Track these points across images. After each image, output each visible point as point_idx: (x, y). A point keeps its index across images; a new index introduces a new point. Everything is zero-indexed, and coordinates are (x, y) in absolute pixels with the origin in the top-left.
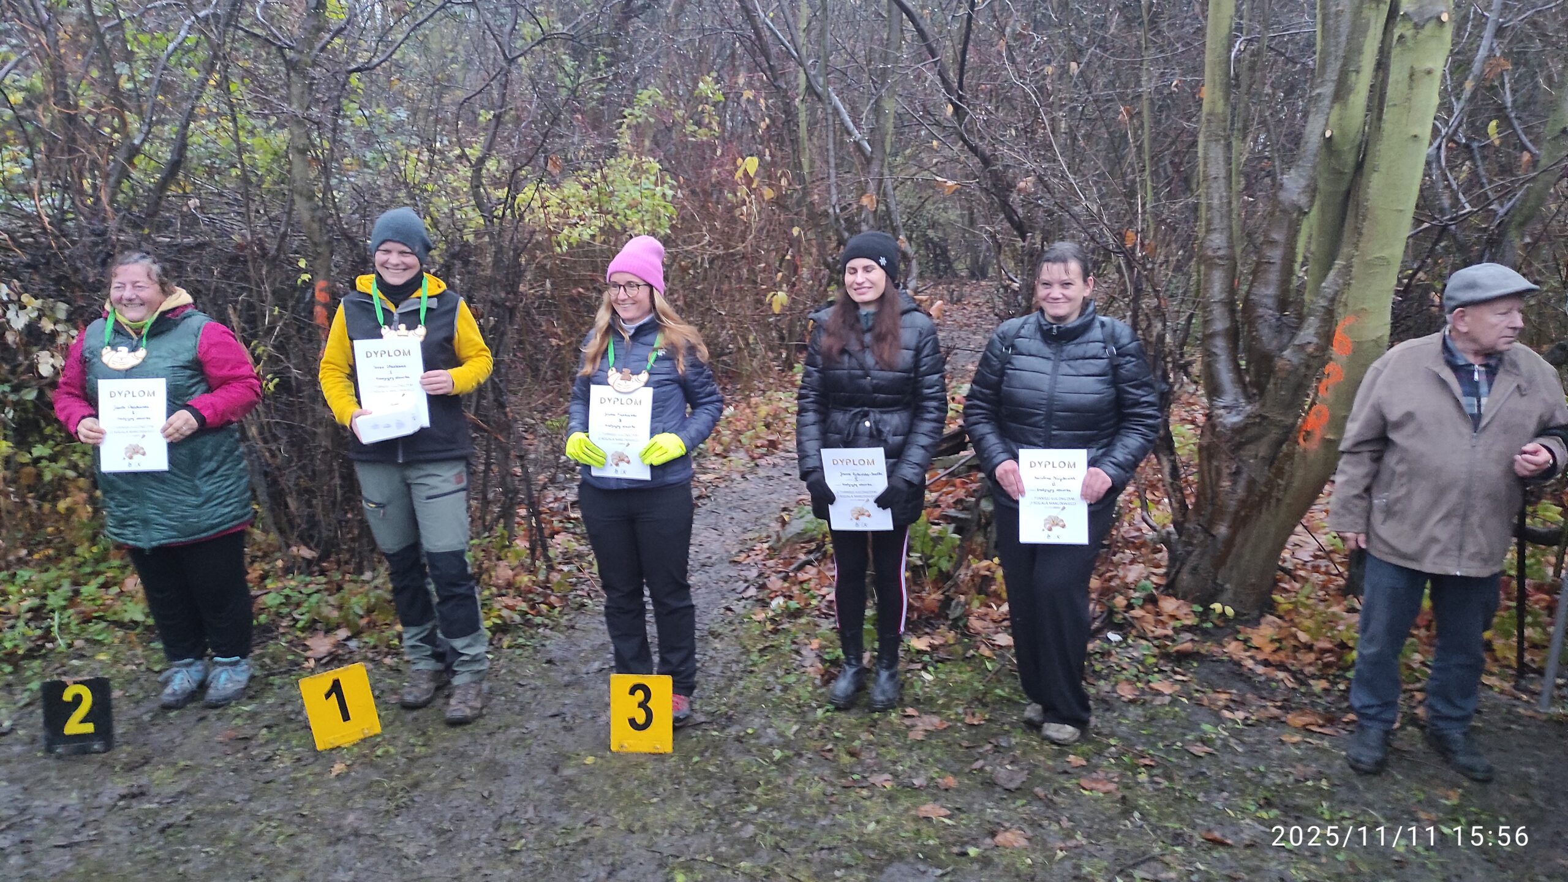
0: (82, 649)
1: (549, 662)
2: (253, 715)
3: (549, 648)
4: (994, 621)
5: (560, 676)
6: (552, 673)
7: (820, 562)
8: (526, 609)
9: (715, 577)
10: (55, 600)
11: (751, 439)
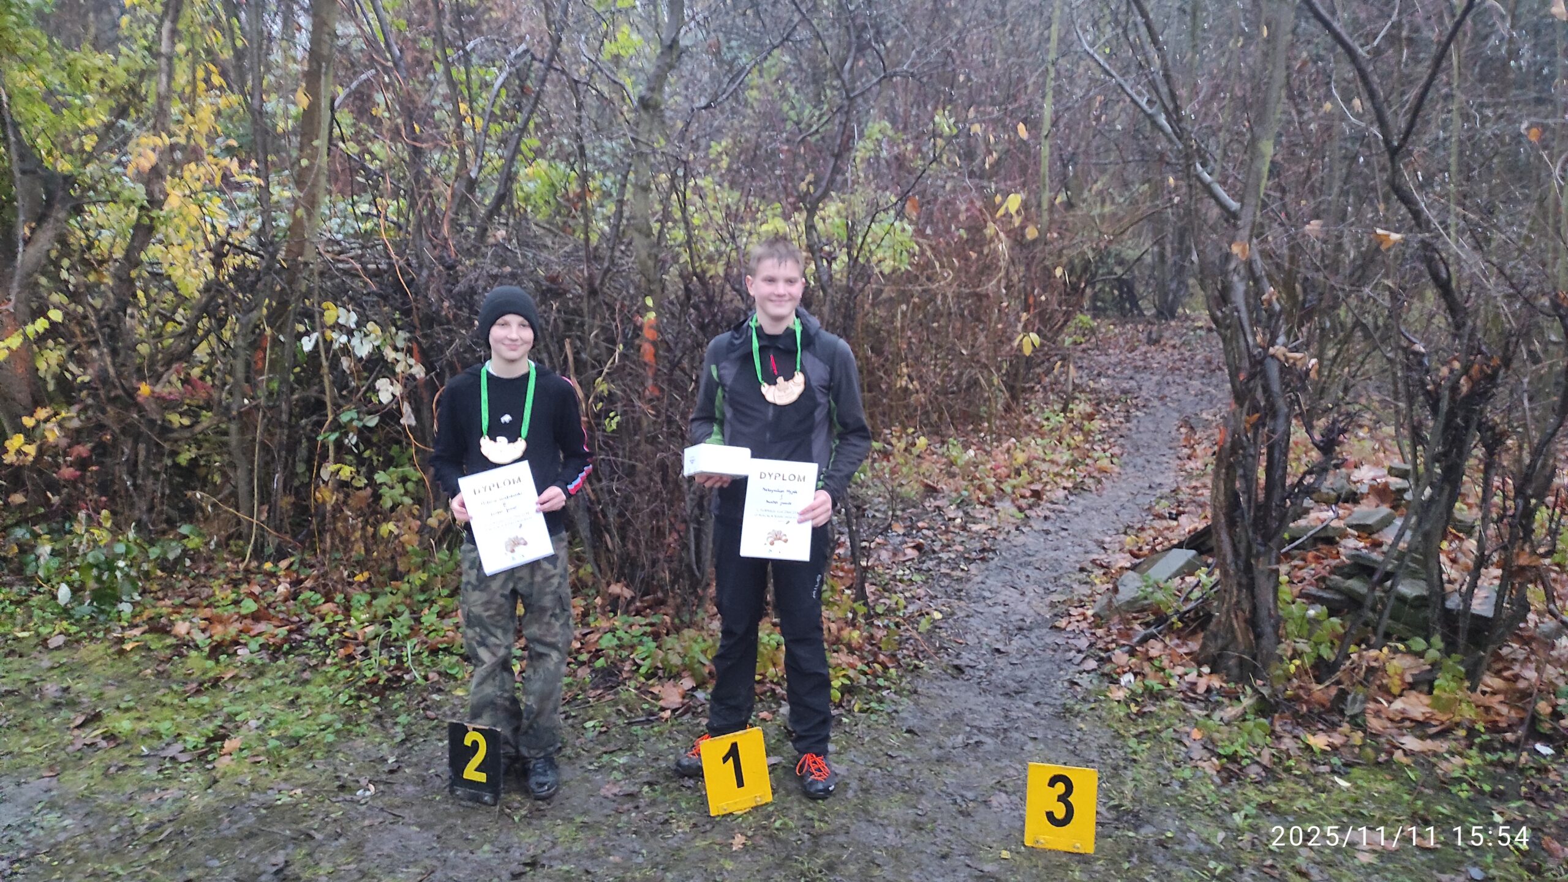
0: (438, 682)
1: (909, 731)
2: (628, 770)
3: (903, 715)
4: (1391, 720)
5: (926, 747)
6: (917, 746)
7: (1165, 636)
8: (866, 669)
9: (1040, 644)
10: (398, 628)
11: (1014, 488)
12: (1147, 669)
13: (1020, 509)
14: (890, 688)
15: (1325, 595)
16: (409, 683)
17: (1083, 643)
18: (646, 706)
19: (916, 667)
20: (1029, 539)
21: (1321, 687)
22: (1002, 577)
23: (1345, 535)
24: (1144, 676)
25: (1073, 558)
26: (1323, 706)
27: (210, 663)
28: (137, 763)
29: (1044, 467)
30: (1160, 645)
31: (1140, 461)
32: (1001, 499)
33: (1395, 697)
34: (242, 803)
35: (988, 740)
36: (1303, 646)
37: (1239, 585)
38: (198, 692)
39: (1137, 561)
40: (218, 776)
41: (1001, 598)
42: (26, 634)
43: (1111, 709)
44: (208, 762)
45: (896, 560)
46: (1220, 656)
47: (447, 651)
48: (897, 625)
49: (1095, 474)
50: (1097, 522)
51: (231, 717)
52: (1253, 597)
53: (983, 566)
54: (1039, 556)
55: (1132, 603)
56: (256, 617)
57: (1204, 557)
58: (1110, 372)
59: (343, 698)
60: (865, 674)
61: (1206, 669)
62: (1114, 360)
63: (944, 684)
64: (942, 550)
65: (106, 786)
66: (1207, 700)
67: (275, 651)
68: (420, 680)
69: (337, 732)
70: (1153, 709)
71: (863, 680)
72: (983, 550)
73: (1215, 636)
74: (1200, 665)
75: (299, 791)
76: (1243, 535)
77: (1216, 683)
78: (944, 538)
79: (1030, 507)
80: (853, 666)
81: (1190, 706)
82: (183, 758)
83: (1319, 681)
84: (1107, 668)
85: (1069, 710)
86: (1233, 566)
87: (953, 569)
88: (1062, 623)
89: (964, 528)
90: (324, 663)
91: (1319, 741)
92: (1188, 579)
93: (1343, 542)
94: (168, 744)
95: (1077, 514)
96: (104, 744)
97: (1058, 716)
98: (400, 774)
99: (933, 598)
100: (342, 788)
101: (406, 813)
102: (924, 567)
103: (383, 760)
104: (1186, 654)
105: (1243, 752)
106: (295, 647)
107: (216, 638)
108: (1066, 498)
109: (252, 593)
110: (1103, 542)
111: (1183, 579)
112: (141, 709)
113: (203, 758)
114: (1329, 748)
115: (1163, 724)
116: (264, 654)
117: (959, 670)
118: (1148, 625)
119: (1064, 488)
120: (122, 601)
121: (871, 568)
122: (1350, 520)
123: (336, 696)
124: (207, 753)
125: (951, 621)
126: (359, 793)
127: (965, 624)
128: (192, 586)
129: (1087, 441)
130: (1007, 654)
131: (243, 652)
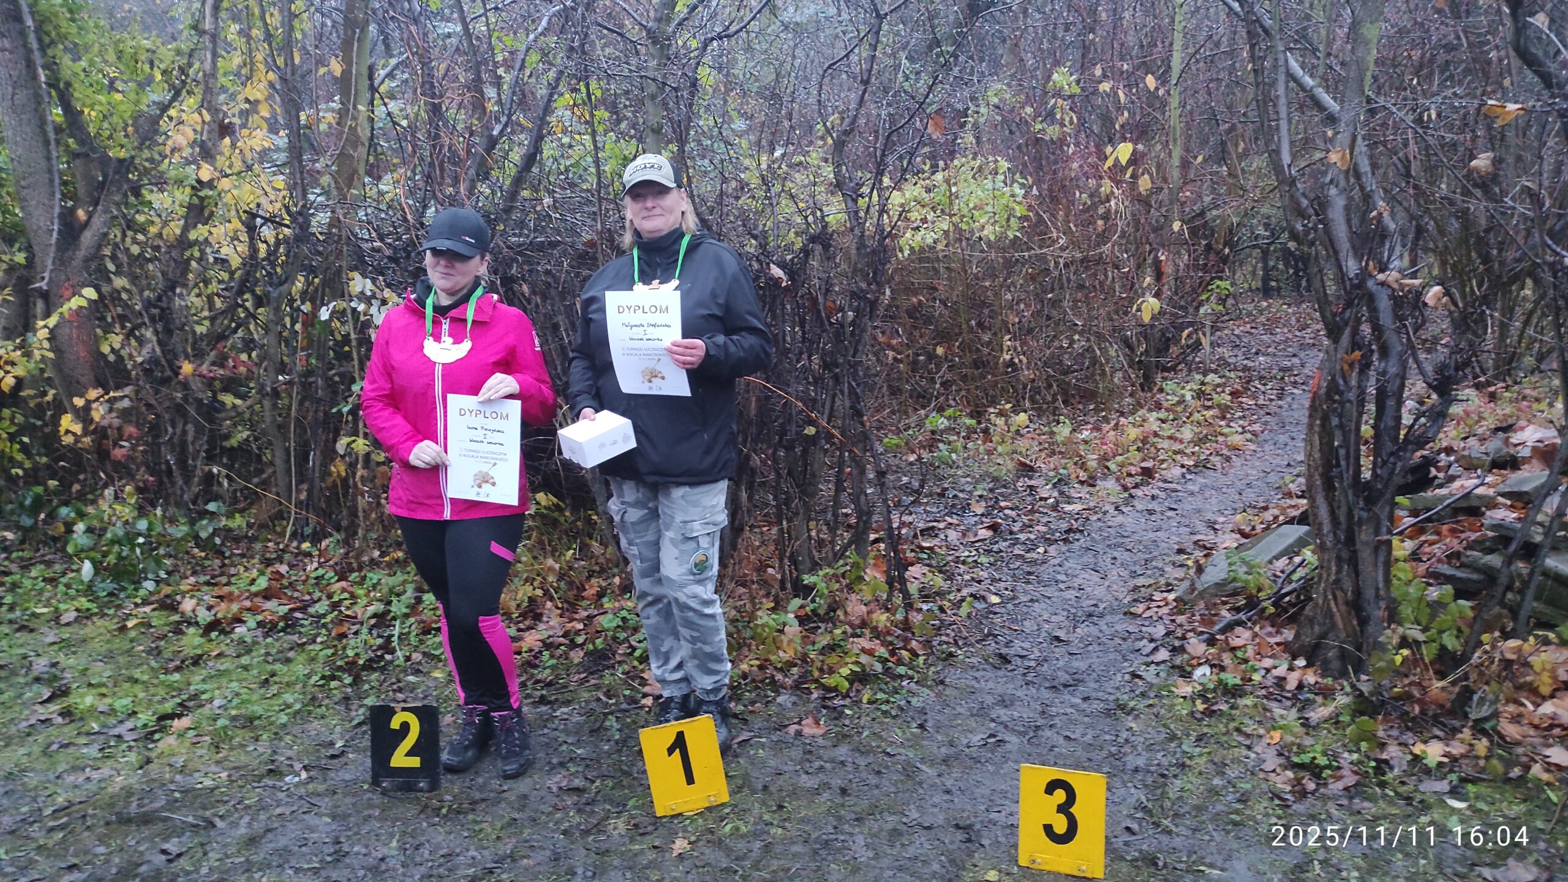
0: (420, 663)
1: (919, 726)
2: (585, 762)
4: (1536, 727)
5: (935, 745)
6: (925, 743)
7: (1254, 624)
8: (886, 655)
9: (1108, 631)
10: (398, 608)
11: (1121, 465)
12: (1227, 659)
13: (1125, 488)
14: (911, 678)
16: (392, 662)
17: (1159, 631)
18: (627, 692)
19: (951, 655)
20: (1129, 520)
21: (1440, 684)
22: (1085, 559)
23: (1492, 505)
24: (1223, 669)
25: (1174, 539)
26: (1442, 706)
27: (198, 640)
28: (83, 740)
29: (1165, 444)
30: (1247, 634)
31: (1283, 438)
32: (1105, 477)
33: (1544, 698)
34: (162, 785)
35: (1013, 739)
36: (1415, 633)
37: (1339, 559)
38: (178, 669)
39: (1243, 541)
40: (153, 755)
41: (1078, 581)
42: (45, 610)
43: (1173, 706)
44: (154, 741)
45: (965, 541)
46: (1318, 645)
48: (943, 609)
49: (1225, 452)
50: (1214, 501)
51: (195, 697)
52: (1357, 574)
53: (1064, 548)
54: (1136, 537)
55: (1220, 585)
56: (267, 595)
58: (1271, 350)
60: (884, 661)
61: (1301, 662)
62: (1278, 338)
63: (978, 674)
64: (1021, 531)
65: (42, 764)
66: (1296, 697)
67: (269, 628)
68: (401, 661)
69: (296, 714)
70: (1224, 707)
71: (880, 667)
72: (1069, 531)
73: (1312, 622)
74: (1294, 658)
75: (224, 775)
76: (1343, 500)
77: (1311, 678)
78: (1025, 519)
79: (1136, 486)
80: (870, 653)
81: (1273, 705)
82: (129, 737)
83: (1441, 675)
84: (1179, 660)
85: (1122, 707)
86: (1331, 537)
87: (1028, 551)
88: (1140, 608)
89: (1055, 508)
90: (314, 642)
91: (1434, 752)
92: (1296, 560)
93: (1488, 513)
94: (121, 722)
95: (1192, 494)
96: (60, 720)
97: (1108, 713)
98: (343, 760)
99: (994, 580)
100: (272, 772)
101: (325, 803)
102: (995, 548)
103: (332, 744)
104: (1278, 644)
105: (1322, 761)
106: (289, 624)
107: (220, 615)
108: (1183, 476)
109: (278, 572)
110: (1215, 523)
111: (1291, 558)
112: (110, 685)
113: (149, 737)
114: (1446, 760)
115: (1232, 725)
116: (259, 632)
117: (1005, 659)
118: (1238, 610)
119: (1183, 466)
120: (146, 579)
121: (931, 549)
122: (1503, 488)
123: (309, 676)
124: (155, 732)
125: (1010, 606)
126: (287, 779)
127: (1025, 609)
128: (224, 565)
129: (1223, 418)
130: (1067, 643)
131: (240, 630)
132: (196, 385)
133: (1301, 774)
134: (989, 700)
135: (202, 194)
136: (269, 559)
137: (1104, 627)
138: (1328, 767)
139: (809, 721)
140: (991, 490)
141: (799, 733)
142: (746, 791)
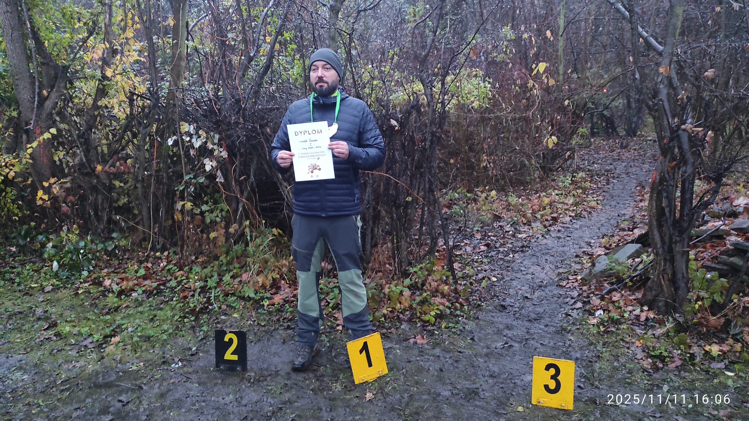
0: (226, 310)
1: (471, 339)
5: (480, 348)
6: (475, 347)
7: (622, 290)
8: (450, 305)
9: (550, 294)
10: (211, 283)
11: (542, 216)
12: (611, 307)
13: (545, 227)
14: (463, 316)
15: (717, 266)
16: (212, 310)
17: (575, 294)
18: (329, 324)
19: (479, 305)
20: (549, 241)
21: (715, 318)
22: (532, 260)
23: (729, 234)
24: (609, 311)
25: (573, 250)
26: (716, 328)
27: (116, 300)
28: (68, 348)
29: (560, 206)
30: (619, 295)
31: (613, 203)
32: (535, 221)
34: (112, 369)
35: (516, 345)
36: (703, 294)
37: (665, 260)
38: (107, 313)
39: (608, 251)
40: (105, 355)
41: (531, 271)
42: (36, 285)
43: (589, 329)
44: (102, 348)
45: (475, 251)
46: (654, 300)
47: (233, 294)
48: (471, 284)
49: (588, 209)
50: (587, 232)
51: (119, 326)
52: (673, 267)
53: (522, 255)
54: (554, 250)
55: (603, 272)
56: (145, 277)
57: (646, 248)
58: (599, 161)
59: (176, 317)
60: (450, 308)
61: (646, 308)
62: (601, 156)
63: (494, 314)
64: (500, 247)
65: (51, 359)
66: (646, 324)
67: (149, 293)
68: (217, 309)
69: (170, 334)
70: (613, 329)
71: (448, 311)
72: (523, 247)
73: (651, 289)
74: (642, 306)
75: (142, 364)
76: (667, 232)
77: (651, 315)
78: (502, 241)
79: (550, 226)
80: (443, 305)
81: (636, 328)
82: (90, 346)
83: (714, 315)
84: (588, 307)
85: (565, 329)
86: (661, 250)
87: (505, 256)
88: (564, 283)
89: (514, 236)
90: (172, 300)
91: (715, 349)
92: (636, 260)
93: (728, 238)
94: (85, 339)
95: (576, 229)
96: (55, 338)
97: (558, 332)
98: (197, 356)
99: (492, 270)
100: (164, 363)
101: (194, 377)
102: (490, 255)
103: (190, 349)
104: (634, 300)
105: (665, 354)
106: (159, 292)
107: (123, 288)
108: (571, 221)
109: (147, 267)
110: (590, 243)
111: (634, 259)
112: (77, 321)
113: (100, 346)
114: (720, 353)
115: (619, 337)
116: (144, 295)
117: (504, 307)
118: (612, 284)
119: (570, 216)
120: (83, 270)
121: (461, 255)
122: (732, 226)
123: (173, 316)
124: (103, 344)
125: (502, 282)
126: (172, 366)
127: (509, 284)
128: (120, 263)
129: (585, 194)
130: (532, 299)
131: (134, 295)
132: (103, 176)
133: (655, 360)
134: (501, 327)
135: (104, 83)
136: (141, 261)
137: (548, 292)
138: (668, 357)
139: (419, 337)
140: (482, 227)
141: (416, 343)
142: (395, 370)
